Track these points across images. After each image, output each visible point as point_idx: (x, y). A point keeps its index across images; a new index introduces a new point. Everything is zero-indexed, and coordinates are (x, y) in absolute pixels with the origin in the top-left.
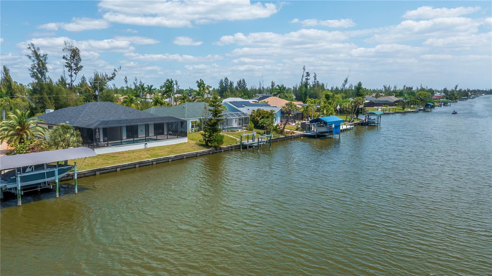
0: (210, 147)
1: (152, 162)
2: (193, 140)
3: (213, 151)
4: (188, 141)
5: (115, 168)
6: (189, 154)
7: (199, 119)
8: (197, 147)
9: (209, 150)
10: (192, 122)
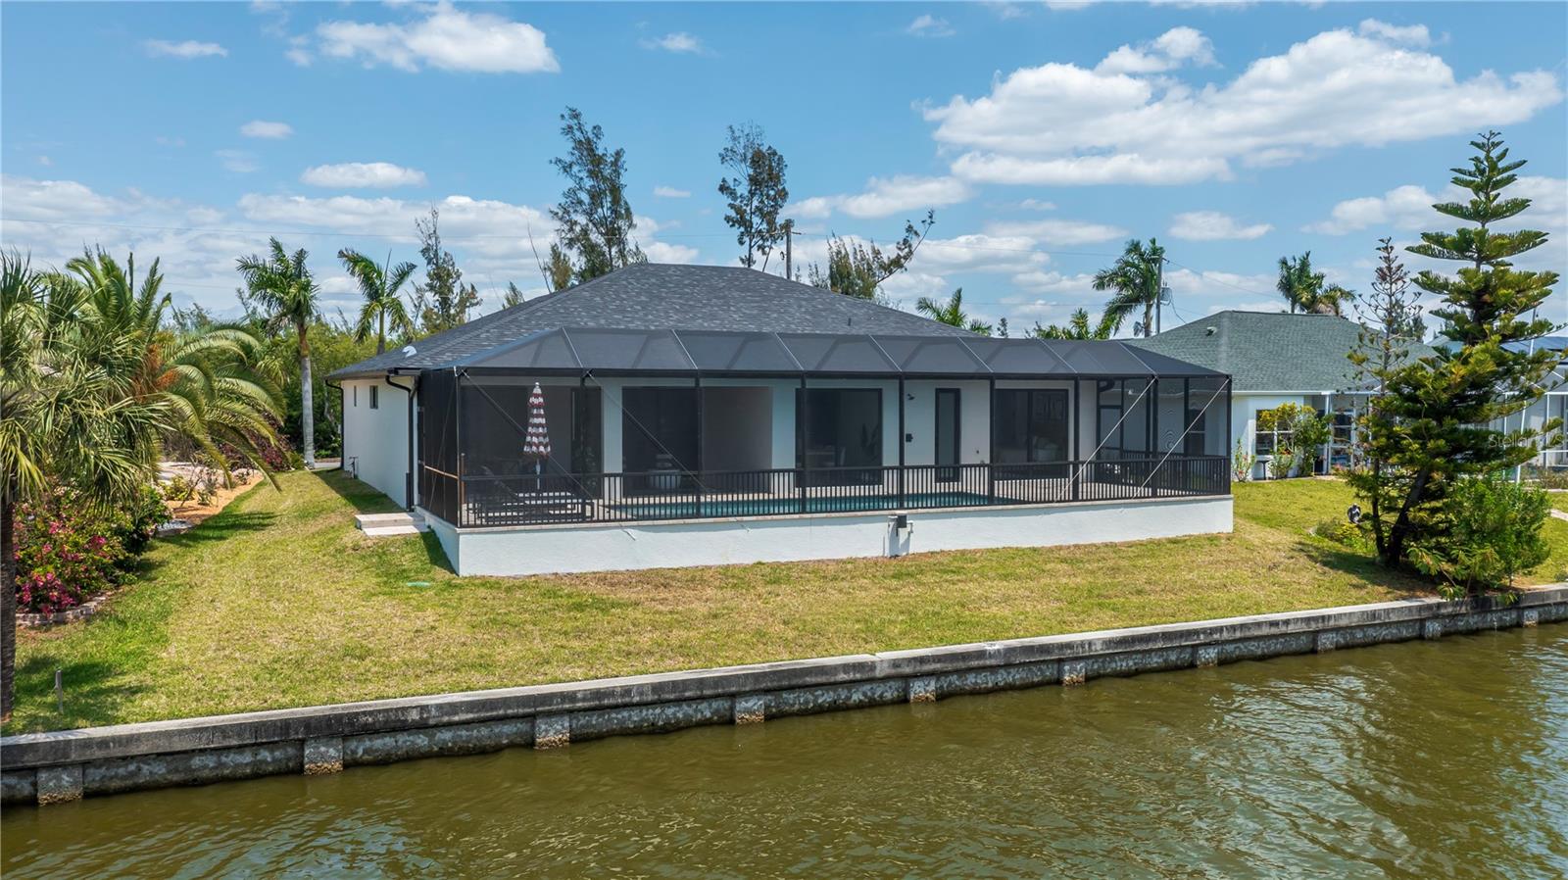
0: (1431, 581)
1: (903, 676)
2: (1270, 521)
3: (1453, 616)
4: (1235, 529)
5: (524, 716)
6: (1242, 626)
7: (1306, 397)
8: (1311, 574)
9: (1420, 608)
10: (1259, 412)
